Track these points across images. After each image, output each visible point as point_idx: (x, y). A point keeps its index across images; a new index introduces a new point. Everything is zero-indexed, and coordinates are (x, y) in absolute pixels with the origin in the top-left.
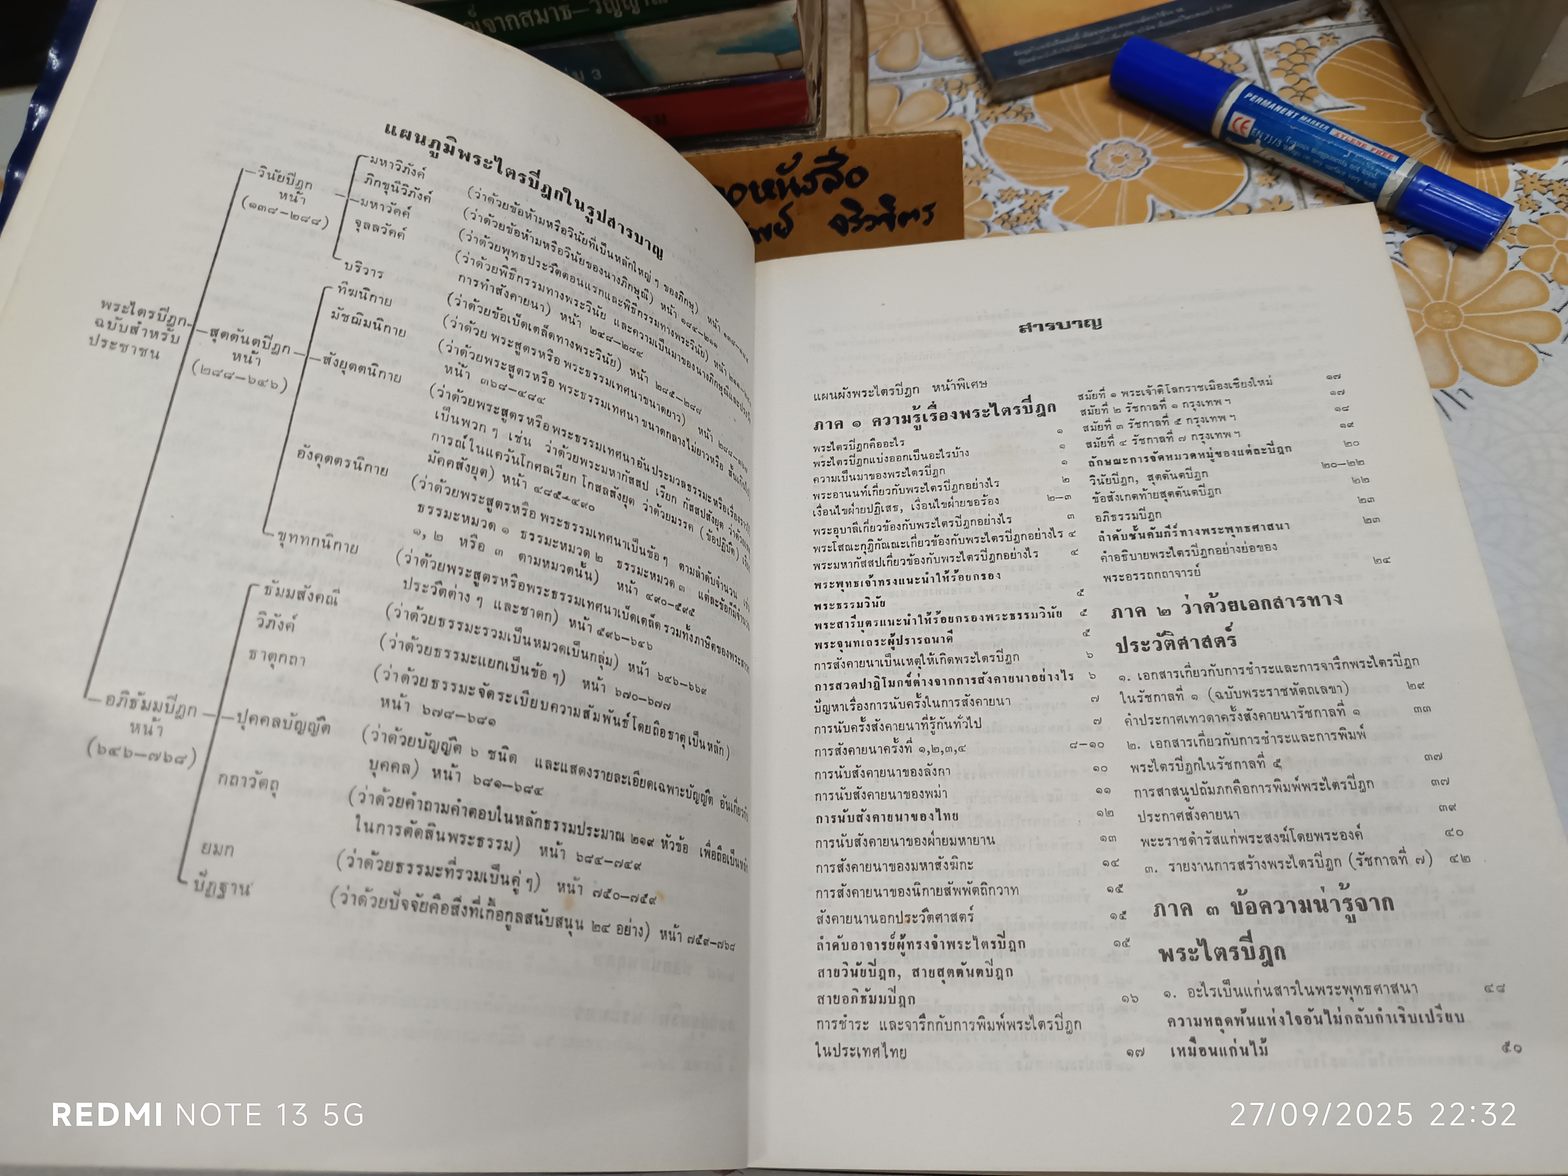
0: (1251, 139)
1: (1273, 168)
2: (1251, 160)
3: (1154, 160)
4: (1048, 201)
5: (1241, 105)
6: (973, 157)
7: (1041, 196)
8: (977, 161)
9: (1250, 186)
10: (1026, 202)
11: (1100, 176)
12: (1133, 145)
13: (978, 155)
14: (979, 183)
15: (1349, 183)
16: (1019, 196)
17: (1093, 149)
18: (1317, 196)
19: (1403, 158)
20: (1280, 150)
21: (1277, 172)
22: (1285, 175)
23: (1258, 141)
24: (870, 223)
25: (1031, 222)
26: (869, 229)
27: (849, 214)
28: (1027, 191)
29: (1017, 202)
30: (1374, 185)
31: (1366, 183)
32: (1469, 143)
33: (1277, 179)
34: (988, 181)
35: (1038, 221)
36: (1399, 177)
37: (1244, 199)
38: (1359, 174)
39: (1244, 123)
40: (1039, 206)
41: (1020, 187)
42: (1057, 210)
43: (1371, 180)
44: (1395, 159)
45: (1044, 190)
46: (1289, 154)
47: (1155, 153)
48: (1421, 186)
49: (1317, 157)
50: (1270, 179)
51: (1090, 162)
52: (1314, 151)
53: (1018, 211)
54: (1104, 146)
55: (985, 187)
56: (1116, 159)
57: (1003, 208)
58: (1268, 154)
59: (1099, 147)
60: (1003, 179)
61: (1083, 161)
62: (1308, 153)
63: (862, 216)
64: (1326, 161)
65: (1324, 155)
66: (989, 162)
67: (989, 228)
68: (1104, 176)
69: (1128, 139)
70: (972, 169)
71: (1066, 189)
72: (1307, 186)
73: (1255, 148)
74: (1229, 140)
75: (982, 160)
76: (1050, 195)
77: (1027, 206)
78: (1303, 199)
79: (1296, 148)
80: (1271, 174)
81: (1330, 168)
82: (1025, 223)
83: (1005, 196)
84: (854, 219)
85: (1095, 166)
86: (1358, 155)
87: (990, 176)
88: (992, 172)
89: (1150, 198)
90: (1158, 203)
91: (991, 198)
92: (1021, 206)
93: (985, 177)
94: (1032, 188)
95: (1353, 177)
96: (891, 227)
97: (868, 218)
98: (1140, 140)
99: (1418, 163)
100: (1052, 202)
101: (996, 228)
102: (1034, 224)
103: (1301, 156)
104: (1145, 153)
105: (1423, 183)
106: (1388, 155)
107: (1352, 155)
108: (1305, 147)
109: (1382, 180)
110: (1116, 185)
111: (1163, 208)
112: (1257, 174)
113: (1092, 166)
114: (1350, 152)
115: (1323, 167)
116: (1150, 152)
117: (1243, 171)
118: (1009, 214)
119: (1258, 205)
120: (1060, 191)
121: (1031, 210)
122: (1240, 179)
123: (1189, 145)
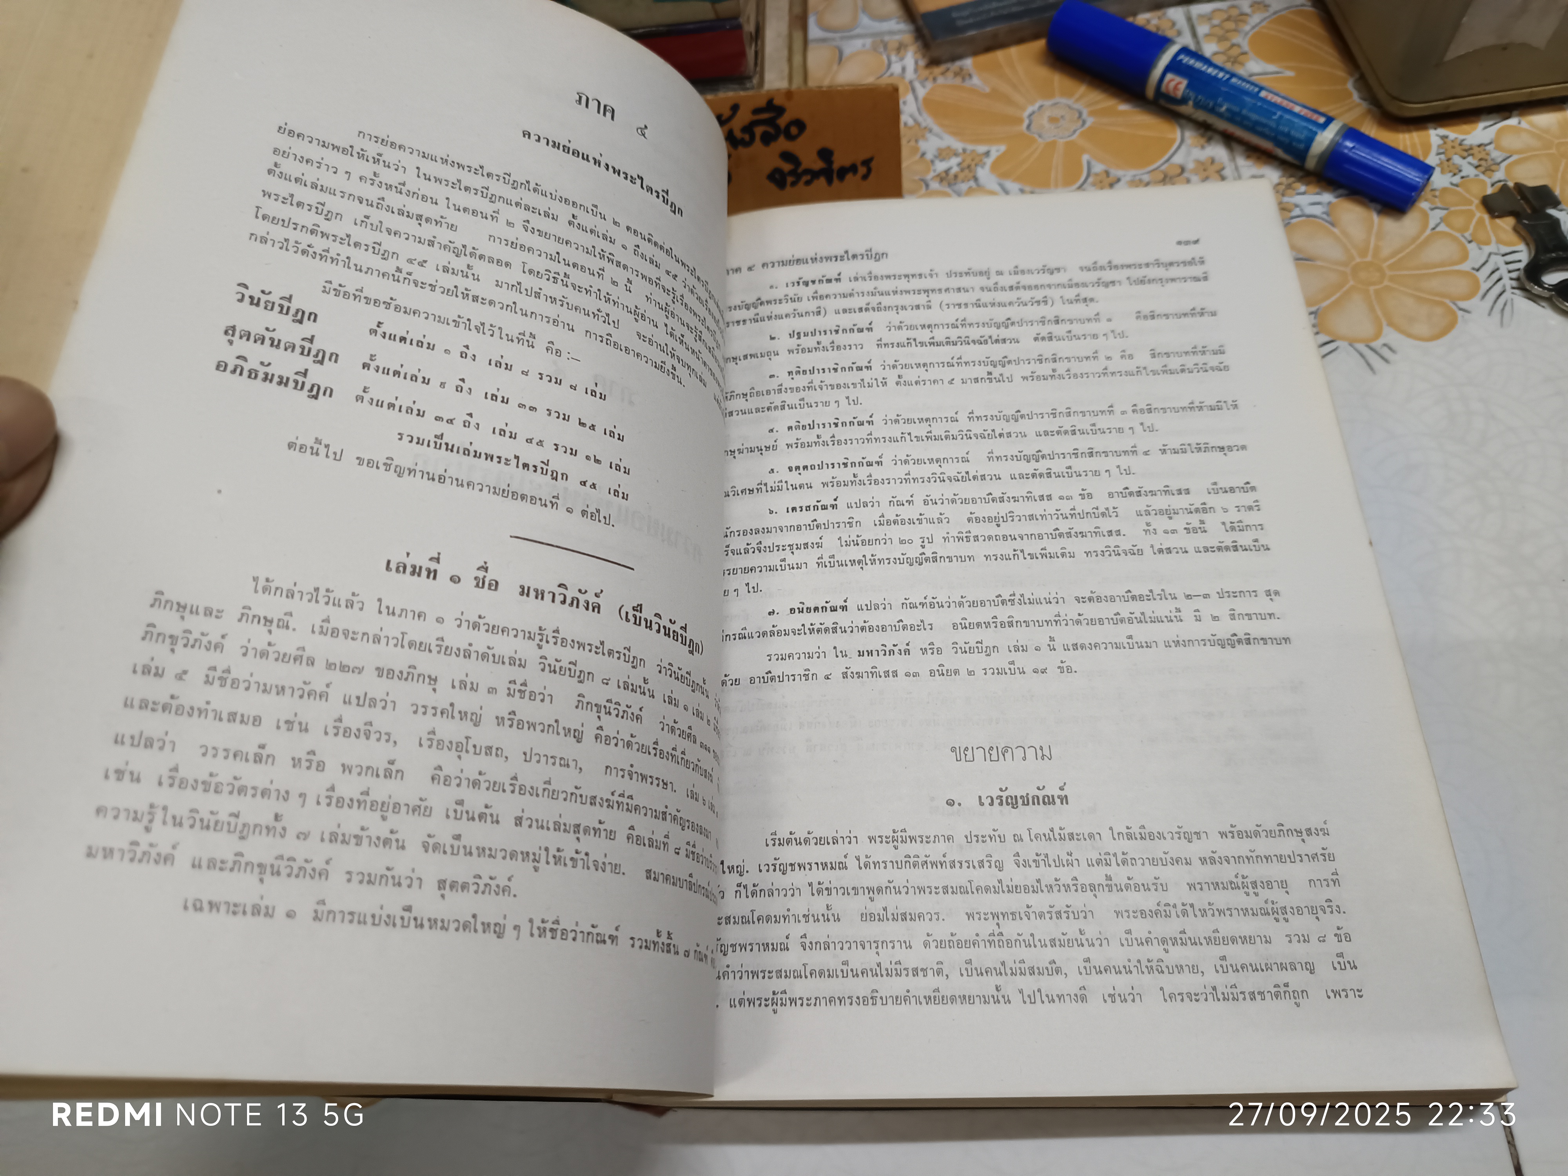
0: (1184, 101)
1: (1206, 130)
2: (1183, 122)
3: (1090, 121)
4: (986, 160)
5: (1174, 66)
6: (912, 116)
7: (979, 155)
8: (915, 120)
9: (1183, 148)
10: (964, 161)
11: (1036, 136)
12: (1070, 107)
13: (917, 114)
14: (917, 141)
15: (1278, 143)
16: (956, 154)
17: (1030, 110)
18: (1248, 157)
19: (1330, 120)
20: (1212, 111)
21: (1209, 133)
22: (1217, 137)
23: (1191, 103)
24: (808, 177)
25: (969, 180)
26: (808, 183)
27: (787, 167)
28: (964, 150)
29: (954, 162)
30: (1302, 146)
31: (1294, 144)
32: (1393, 108)
33: (1209, 140)
34: (926, 140)
35: (976, 179)
36: (1325, 138)
37: (1178, 159)
38: (1288, 135)
39: (1177, 84)
40: (976, 165)
41: (958, 145)
42: (994, 167)
43: (1299, 141)
44: (1322, 120)
45: (981, 149)
46: (1220, 116)
47: (1092, 113)
48: (1346, 147)
49: (1246, 118)
50: (1202, 141)
51: (1026, 122)
52: (1244, 112)
53: (956, 169)
54: (1041, 107)
55: (923, 145)
56: (1053, 120)
57: (941, 166)
58: (1201, 116)
59: (1037, 105)
60: (941, 138)
61: (1020, 121)
62: (1239, 114)
63: (800, 170)
64: (1257, 123)
65: (1254, 117)
66: (927, 120)
67: (927, 186)
68: (1040, 136)
69: (1064, 101)
70: (911, 128)
71: (1003, 148)
72: (1239, 149)
73: (1187, 109)
74: (1162, 102)
75: (920, 119)
76: (987, 154)
77: (965, 165)
78: (1233, 159)
79: (1228, 110)
80: (1202, 136)
81: (1259, 129)
82: (963, 181)
83: (943, 154)
84: (793, 173)
85: (1033, 127)
86: (1287, 116)
87: (928, 135)
88: (930, 131)
89: (1085, 158)
90: (1094, 163)
91: (929, 156)
92: (959, 164)
93: (923, 136)
94: (970, 147)
95: (1282, 138)
96: (830, 181)
97: (807, 171)
98: (1077, 100)
99: (1344, 126)
100: (989, 161)
101: (935, 185)
102: (972, 183)
103: (1232, 117)
104: (1080, 114)
105: (1349, 144)
106: (1315, 117)
107: (1281, 117)
108: (1236, 109)
109: (1310, 141)
110: (1052, 145)
111: (1098, 168)
112: (1190, 135)
113: (1029, 127)
114: (1279, 113)
115: (1253, 128)
116: (1085, 115)
117: (1176, 133)
118: (947, 172)
119: (1190, 166)
120: (997, 150)
121: (969, 169)
122: (1173, 141)
123: (1124, 107)
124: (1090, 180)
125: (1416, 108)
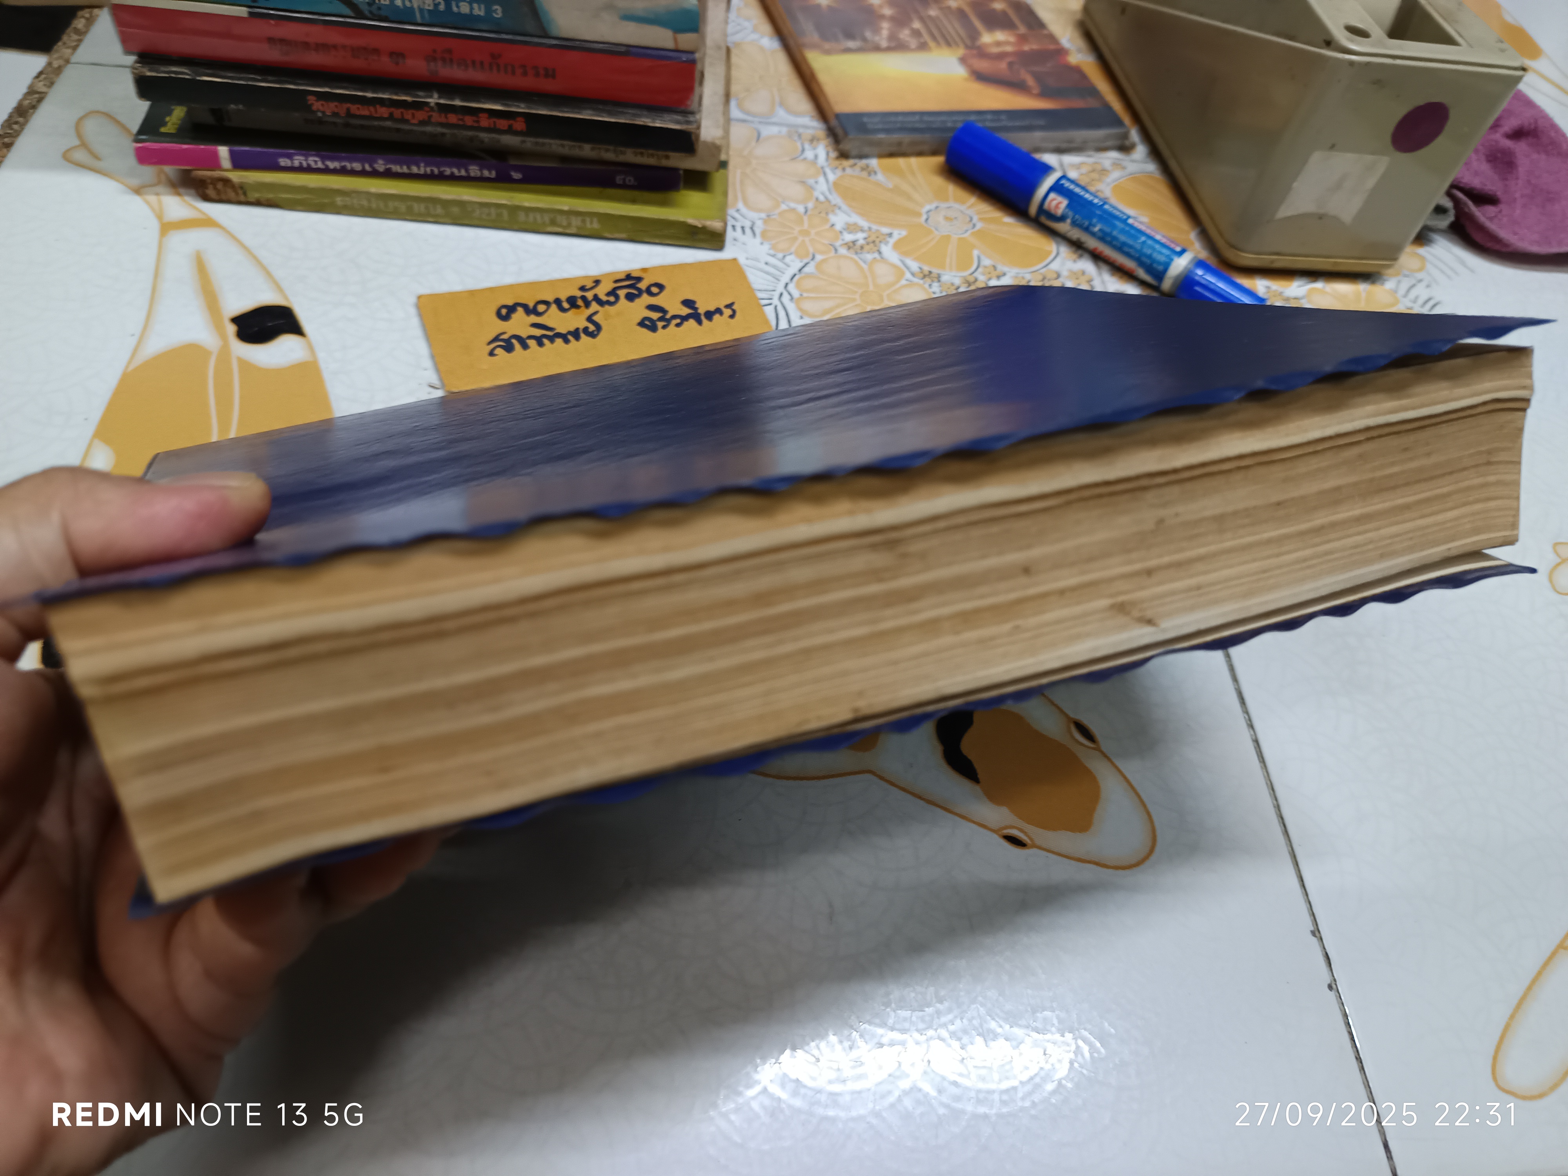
0: (1062, 219)
1: (1077, 246)
2: (1059, 240)
3: (979, 226)
4: (888, 239)
5: (1057, 188)
6: (823, 194)
7: (883, 235)
8: (826, 198)
9: (1058, 260)
10: (869, 237)
11: (933, 229)
12: (962, 212)
13: (827, 193)
14: (827, 213)
15: (1141, 264)
16: (862, 230)
17: (928, 207)
18: (1113, 275)
19: (1183, 251)
20: (1087, 230)
21: (1080, 252)
22: (1086, 255)
23: (1069, 221)
24: (678, 321)
25: (873, 252)
26: (678, 325)
27: (655, 316)
28: (870, 229)
29: (860, 236)
30: (1161, 268)
31: (1155, 265)
32: (1231, 255)
33: (1081, 256)
34: (835, 214)
35: (880, 253)
36: (1180, 265)
37: (1055, 266)
38: (1149, 257)
39: (1058, 204)
40: (880, 242)
41: (864, 224)
42: (897, 246)
43: (1159, 263)
44: (1178, 249)
45: (885, 230)
46: (1093, 234)
47: (981, 219)
48: (1197, 274)
49: (1115, 238)
50: (1075, 256)
51: (924, 217)
52: (1115, 233)
53: (861, 242)
54: (937, 207)
55: (833, 218)
56: (947, 218)
57: (848, 237)
58: (1075, 234)
59: (933, 206)
60: (849, 215)
61: (919, 215)
62: (1109, 234)
63: (668, 316)
64: (1124, 244)
65: (1123, 238)
66: (836, 199)
67: (836, 250)
68: (937, 229)
69: (957, 206)
70: (822, 203)
71: (904, 233)
72: (1105, 268)
73: (1064, 227)
74: (1043, 219)
75: (830, 197)
76: (890, 235)
77: (870, 240)
78: (1100, 274)
79: (1100, 230)
80: (1075, 252)
81: (1126, 249)
82: (869, 253)
83: (851, 228)
84: (661, 319)
85: (929, 221)
86: (1150, 242)
87: (837, 211)
88: (840, 208)
89: (976, 253)
90: (983, 258)
91: (838, 227)
92: (865, 239)
93: (833, 211)
94: (874, 227)
95: (1144, 259)
96: (700, 322)
97: (674, 317)
98: (970, 207)
99: (1195, 258)
100: (892, 241)
101: (843, 251)
102: (876, 255)
103: (1103, 237)
104: (971, 219)
105: (1200, 272)
106: (1172, 246)
107: (1144, 242)
108: (1107, 229)
109: (1167, 266)
110: (948, 238)
111: (986, 262)
112: (1065, 250)
113: (927, 220)
114: (1143, 239)
115: (1121, 248)
116: (975, 219)
117: (1052, 246)
118: (854, 242)
119: (1065, 273)
120: (898, 234)
121: (874, 243)
122: (1050, 253)
123: (1009, 220)
124: (980, 270)
125: (1248, 259)
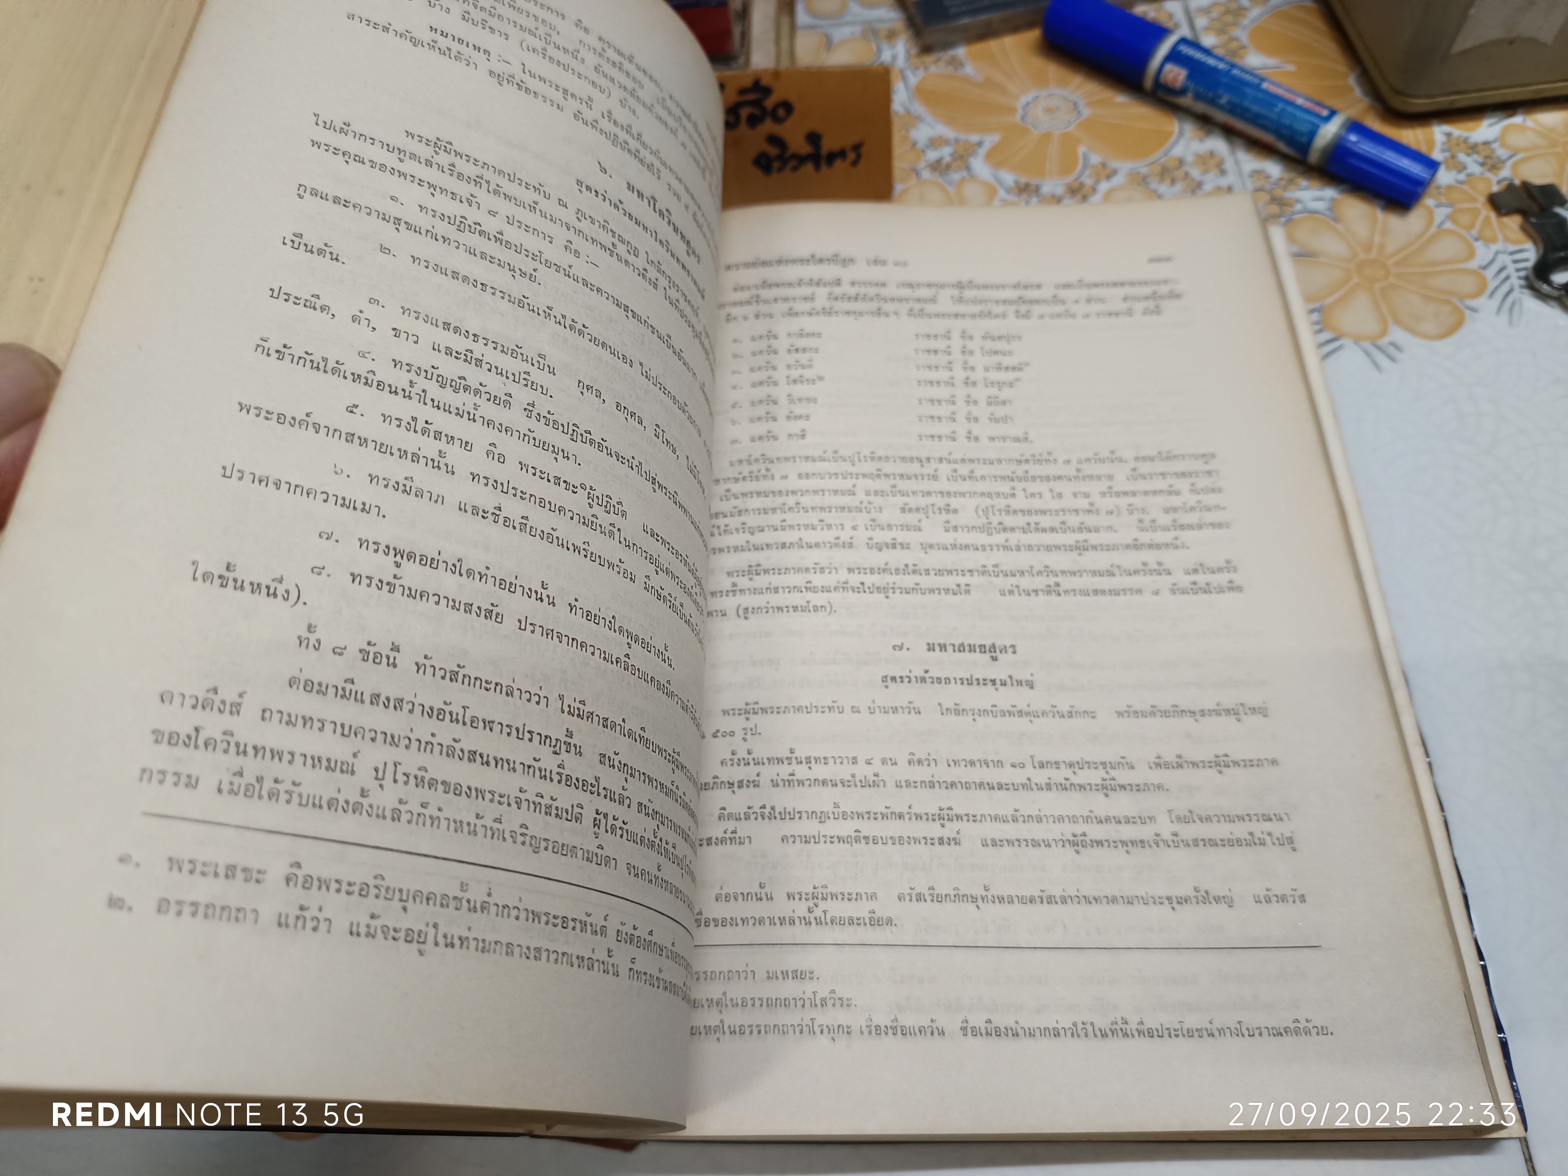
0: (1183, 92)
1: (1206, 122)
2: (1182, 114)
3: (1086, 112)
4: (979, 150)
5: (1173, 57)
6: (903, 104)
7: (972, 145)
8: (907, 109)
9: (1182, 140)
10: (956, 150)
11: (1031, 128)
12: (1065, 98)
13: (908, 103)
14: (908, 130)
15: (1280, 136)
16: (948, 144)
17: (1024, 99)
18: (1249, 150)
19: (1333, 113)
20: (1213, 102)
21: (1209, 126)
22: (1217, 130)
23: (1190, 94)
24: (796, 163)
25: (962, 170)
26: (795, 169)
27: (773, 151)
28: (957, 139)
29: (946, 151)
30: (1304, 139)
31: (1297, 137)
32: (1398, 103)
33: (1209, 133)
34: (917, 128)
35: (968, 168)
36: (1329, 131)
37: (1177, 152)
38: (1290, 126)
39: (1176, 75)
40: (969, 155)
41: (950, 134)
42: (988, 157)
43: (1302, 134)
44: (1325, 113)
45: (974, 138)
46: (1221, 107)
47: (1088, 105)
48: (1350, 141)
49: (1248, 110)
50: (1201, 133)
51: (1021, 113)
52: (1246, 104)
53: (948, 159)
54: (1036, 97)
55: (914, 134)
56: (1048, 111)
57: (932, 155)
58: (1201, 107)
59: (1032, 96)
60: (933, 126)
61: (1014, 111)
62: (1240, 106)
63: (787, 155)
64: (1259, 115)
65: (1255, 108)
66: (918, 108)
67: (918, 176)
68: (1035, 127)
69: (1059, 91)
70: (902, 116)
71: (996, 138)
72: (1239, 142)
73: (1187, 101)
74: (1161, 93)
75: (912, 108)
76: (980, 144)
77: (958, 154)
78: (1233, 153)
79: (1230, 102)
80: (1202, 128)
81: (1262, 121)
82: (956, 171)
83: (935, 143)
84: (779, 157)
85: (1028, 117)
86: (1290, 109)
87: (919, 124)
88: (921, 119)
89: (1081, 149)
90: (1090, 155)
91: (920, 145)
92: (951, 154)
93: (914, 125)
94: (963, 136)
95: (1283, 130)
96: (817, 166)
97: (795, 156)
98: (1073, 89)
99: (1348, 119)
100: (982, 151)
101: (926, 174)
102: (964, 173)
103: (1233, 109)
104: (1075, 104)
105: (1353, 138)
106: (1317, 109)
107: (1283, 110)
108: (1236, 100)
109: (1312, 134)
110: (1046, 137)
111: (1095, 159)
112: (1189, 128)
113: (1023, 118)
114: (1281, 105)
115: (1255, 120)
116: (1081, 103)
117: (1174, 125)
118: (939, 161)
119: (1190, 159)
120: (991, 140)
121: (962, 157)
122: (1170, 134)
123: (1121, 99)
124: (1087, 172)
125: (1420, 104)
